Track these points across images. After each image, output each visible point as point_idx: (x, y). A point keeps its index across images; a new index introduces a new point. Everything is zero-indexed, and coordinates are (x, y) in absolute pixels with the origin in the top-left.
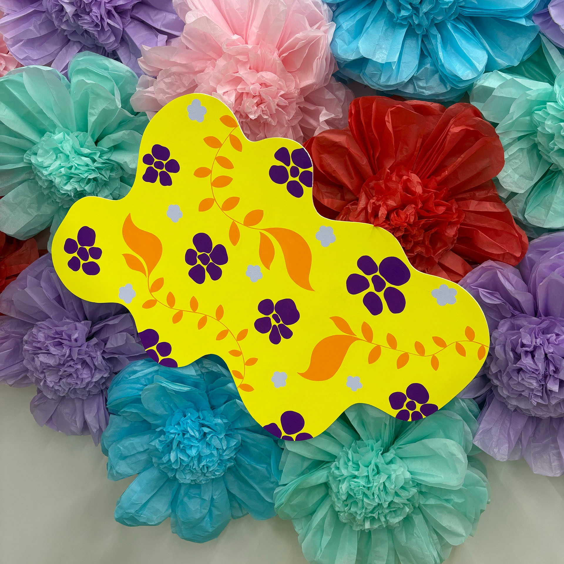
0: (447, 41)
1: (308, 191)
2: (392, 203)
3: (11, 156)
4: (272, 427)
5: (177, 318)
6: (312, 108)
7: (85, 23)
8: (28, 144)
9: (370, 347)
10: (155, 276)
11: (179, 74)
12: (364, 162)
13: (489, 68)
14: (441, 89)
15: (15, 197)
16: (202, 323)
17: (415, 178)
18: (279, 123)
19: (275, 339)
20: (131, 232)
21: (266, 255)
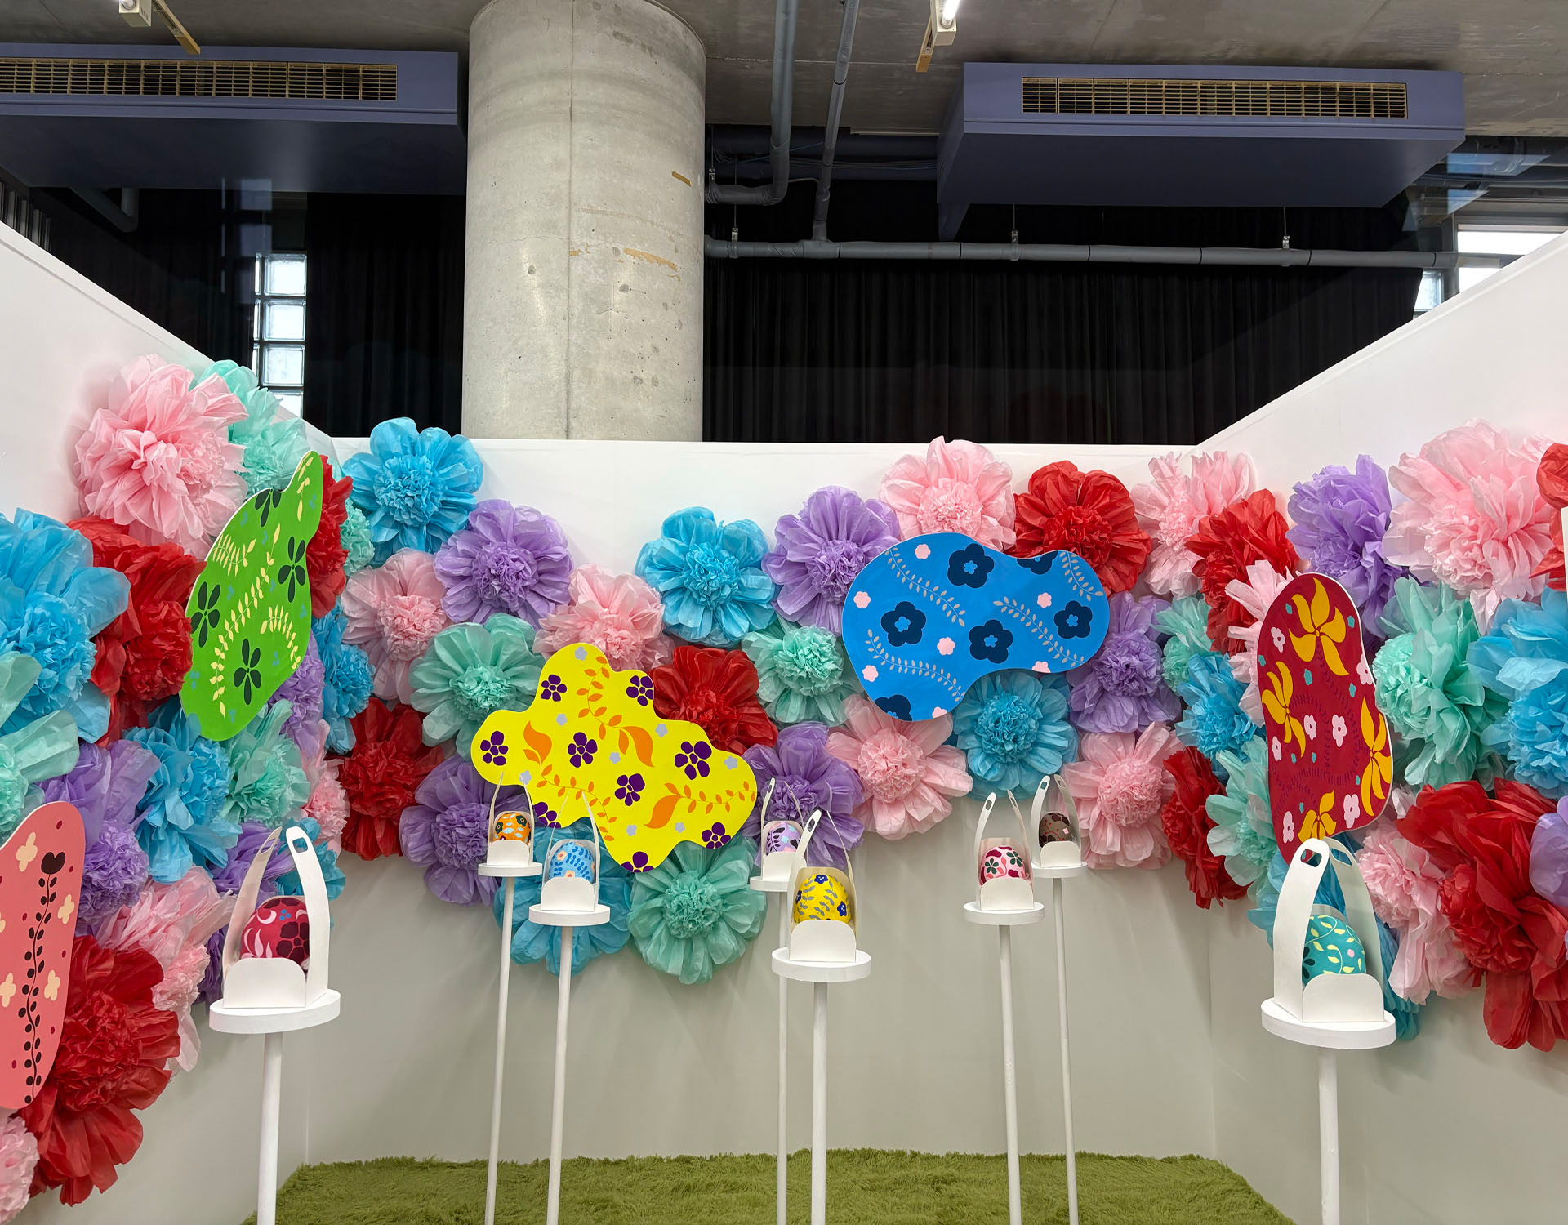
0: (727, 614)
1: (650, 702)
2: (700, 708)
3: (438, 683)
4: (627, 865)
5: (561, 793)
6: (650, 651)
7: (505, 597)
8: (454, 674)
9: (689, 801)
10: (545, 764)
11: (568, 630)
12: (683, 684)
13: (750, 630)
14: (725, 642)
15: (440, 711)
16: (578, 795)
17: (712, 694)
18: (631, 661)
19: (628, 803)
20: (530, 734)
21: (623, 744)
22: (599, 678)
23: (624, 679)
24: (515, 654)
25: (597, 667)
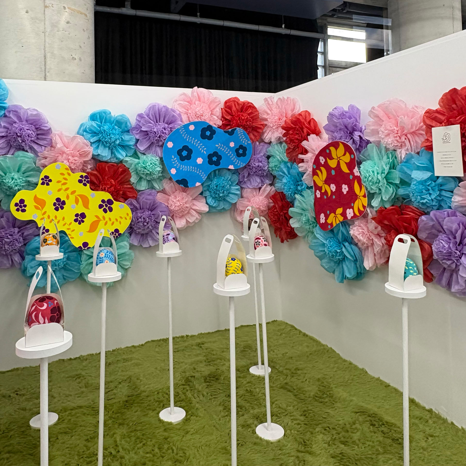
0: (117, 150)
1: (88, 185)
2: (108, 186)
4: (80, 247)
5: (51, 222)
6: (85, 165)
7: (23, 144)
8: (1, 177)
11: (52, 158)
12: (100, 177)
13: (126, 156)
14: (117, 161)
16: (58, 222)
17: (112, 181)
18: (78, 169)
19: (80, 223)
20: (36, 199)
21: (77, 201)
22: (66, 176)
23: (77, 176)
24: (29, 167)
25: (65, 172)
